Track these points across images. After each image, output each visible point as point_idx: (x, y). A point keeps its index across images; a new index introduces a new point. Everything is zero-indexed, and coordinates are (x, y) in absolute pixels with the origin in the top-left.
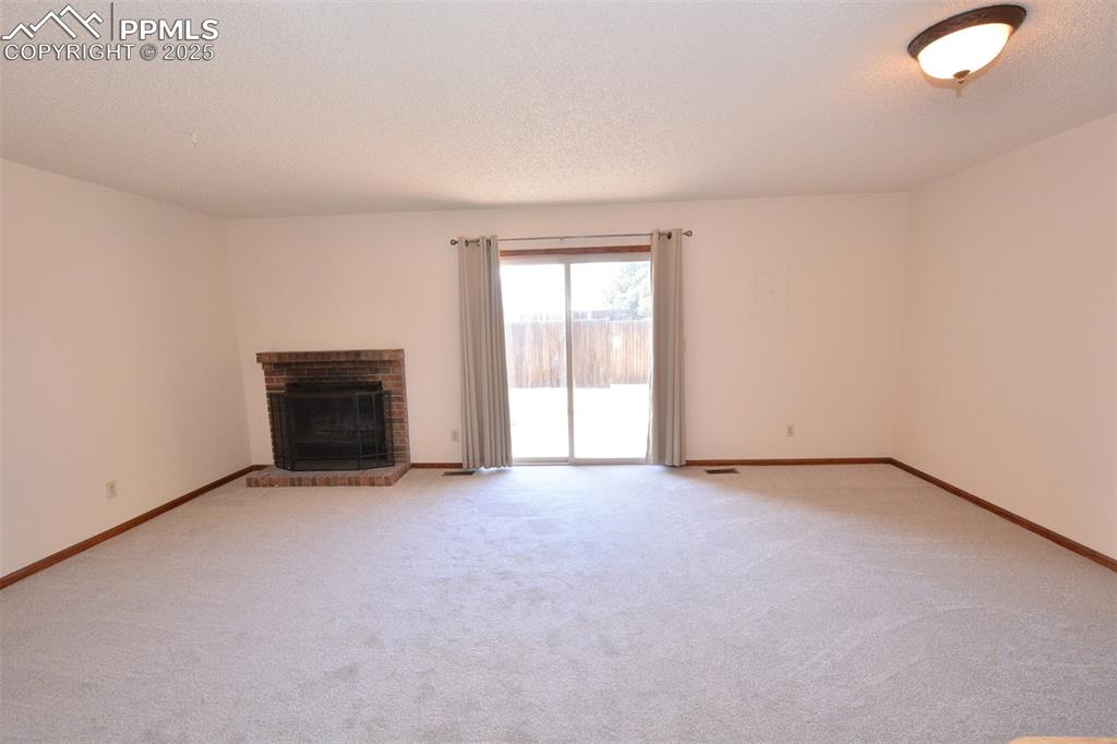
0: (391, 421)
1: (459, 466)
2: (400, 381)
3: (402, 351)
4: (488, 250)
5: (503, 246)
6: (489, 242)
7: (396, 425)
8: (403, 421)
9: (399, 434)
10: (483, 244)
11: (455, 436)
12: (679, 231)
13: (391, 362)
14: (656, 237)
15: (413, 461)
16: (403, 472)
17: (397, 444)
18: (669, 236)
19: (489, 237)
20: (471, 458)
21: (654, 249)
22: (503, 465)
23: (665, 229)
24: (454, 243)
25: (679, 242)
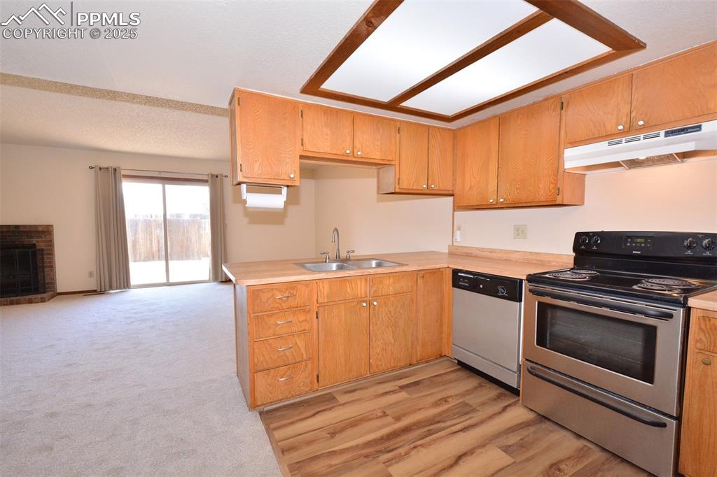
0: (43, 267)
1: (95, 291)
2: (50, 243)
3: (52, 226)
4: (115, 174)
5: (123, 172)
6: (115, 170)
7: (46, 269)
8: (52, 267)
9: (49, 275)
10: (111, 171)
11: (91, 275)
12: (221, 175)
13: (45, 232)
14: (210, 176)
15: (59, 291)
16: (52, 297)
17: (47, 281)
18: (217, 177)
19: (115, 167)
20: (103, 285)
21: (209, 181)
22: (125, 288)
23: (214, 173)
24: (91, 168)
25: (222, 180)
